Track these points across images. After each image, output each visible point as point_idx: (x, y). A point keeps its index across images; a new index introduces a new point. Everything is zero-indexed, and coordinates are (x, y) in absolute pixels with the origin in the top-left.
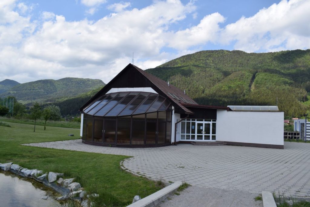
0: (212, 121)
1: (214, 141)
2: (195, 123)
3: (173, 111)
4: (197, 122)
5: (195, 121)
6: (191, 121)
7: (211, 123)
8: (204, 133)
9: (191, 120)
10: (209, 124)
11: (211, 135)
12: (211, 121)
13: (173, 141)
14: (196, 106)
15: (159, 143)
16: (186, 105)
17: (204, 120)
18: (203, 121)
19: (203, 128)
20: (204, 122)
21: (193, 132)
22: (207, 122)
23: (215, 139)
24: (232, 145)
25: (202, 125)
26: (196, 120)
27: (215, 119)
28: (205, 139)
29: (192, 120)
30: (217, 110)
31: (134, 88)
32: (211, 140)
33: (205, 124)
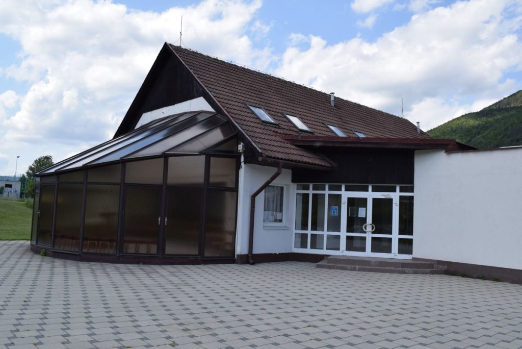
0: (398, 189)
1: (406, 257)
2: (340, 196)
3: (242, 159)
4: (345, 195)
5: (340, 189)
6: (327, 192)
7: (395, 196)
8: (369, 228)
9: (327, 187)
10: (390, 201)
11: (395, 236)
12: (395, 191)
13: (241, 248)
14: (331, 142)
15: (207, 254)
16: (300, 141)
17: (370, 188)
18: (367, 190)
19: (367, 213)
20: (370, 195)
21: (335, 224)
22: (380, 195)
23: (410, 252)
24: (464, 276)
25: (363, 202)
26: (343, 188)
27: (408, 182)
28: (373, 250)
29: (330, 189)
30: (416, 152)
31: (176, 105)
32: (395, 254)
33: (375, 200)
